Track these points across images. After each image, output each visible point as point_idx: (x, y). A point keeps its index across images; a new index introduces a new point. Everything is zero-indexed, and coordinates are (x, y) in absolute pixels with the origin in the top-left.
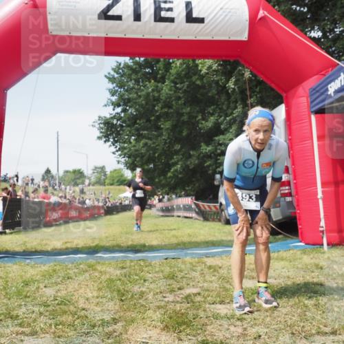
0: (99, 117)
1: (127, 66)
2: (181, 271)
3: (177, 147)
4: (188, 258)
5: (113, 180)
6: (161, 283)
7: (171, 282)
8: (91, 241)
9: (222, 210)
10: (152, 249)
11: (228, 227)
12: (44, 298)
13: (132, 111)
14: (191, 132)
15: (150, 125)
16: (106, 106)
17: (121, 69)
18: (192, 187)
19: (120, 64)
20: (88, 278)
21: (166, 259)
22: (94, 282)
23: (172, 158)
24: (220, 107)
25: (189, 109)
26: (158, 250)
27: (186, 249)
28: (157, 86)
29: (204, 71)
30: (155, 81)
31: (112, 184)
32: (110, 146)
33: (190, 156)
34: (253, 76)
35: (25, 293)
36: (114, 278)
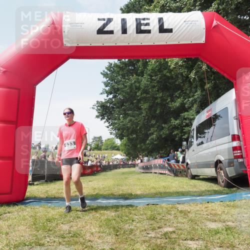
0: (97, 102)
1: (116, 65)
2: (159, 214)
3: (153, 122)
4: (164, 204)
5: (107, 146)
6: (145, 223)
7: (152, 222)
8: (93, 191)
9: (189, 169)
10: (137, 197)
11: (194, 181)
12: (62, 232)
13: (120, 97)
14: (163, 111)
15: (133, 107)
16: (102, 94)
17: (112, 68)
18: (165, 151)
19: (111, 64)
20: (91, 218)
21: (148, 205)
22: (96, 221)
23: (150, 130)
24: (184, 92)
25: (161, 94)
26: (142, 198)
27: (162, 197)
28: (138, 79)
29: (173, 66)
30: (136, 75)
31: (106, 150)
32: (105, 122)
33: (163, 128)
34: (208, 68)
35: (48, 228)
36: (111, 218)
